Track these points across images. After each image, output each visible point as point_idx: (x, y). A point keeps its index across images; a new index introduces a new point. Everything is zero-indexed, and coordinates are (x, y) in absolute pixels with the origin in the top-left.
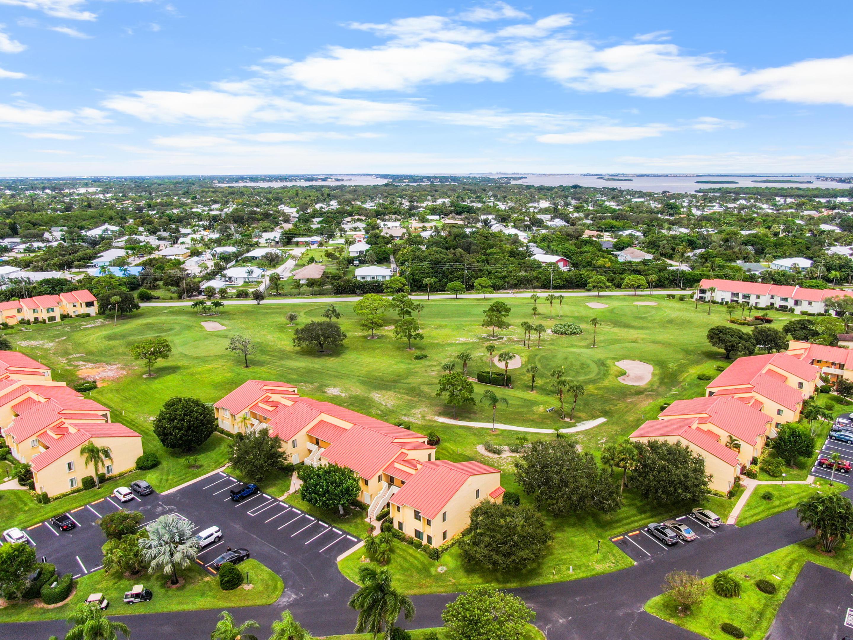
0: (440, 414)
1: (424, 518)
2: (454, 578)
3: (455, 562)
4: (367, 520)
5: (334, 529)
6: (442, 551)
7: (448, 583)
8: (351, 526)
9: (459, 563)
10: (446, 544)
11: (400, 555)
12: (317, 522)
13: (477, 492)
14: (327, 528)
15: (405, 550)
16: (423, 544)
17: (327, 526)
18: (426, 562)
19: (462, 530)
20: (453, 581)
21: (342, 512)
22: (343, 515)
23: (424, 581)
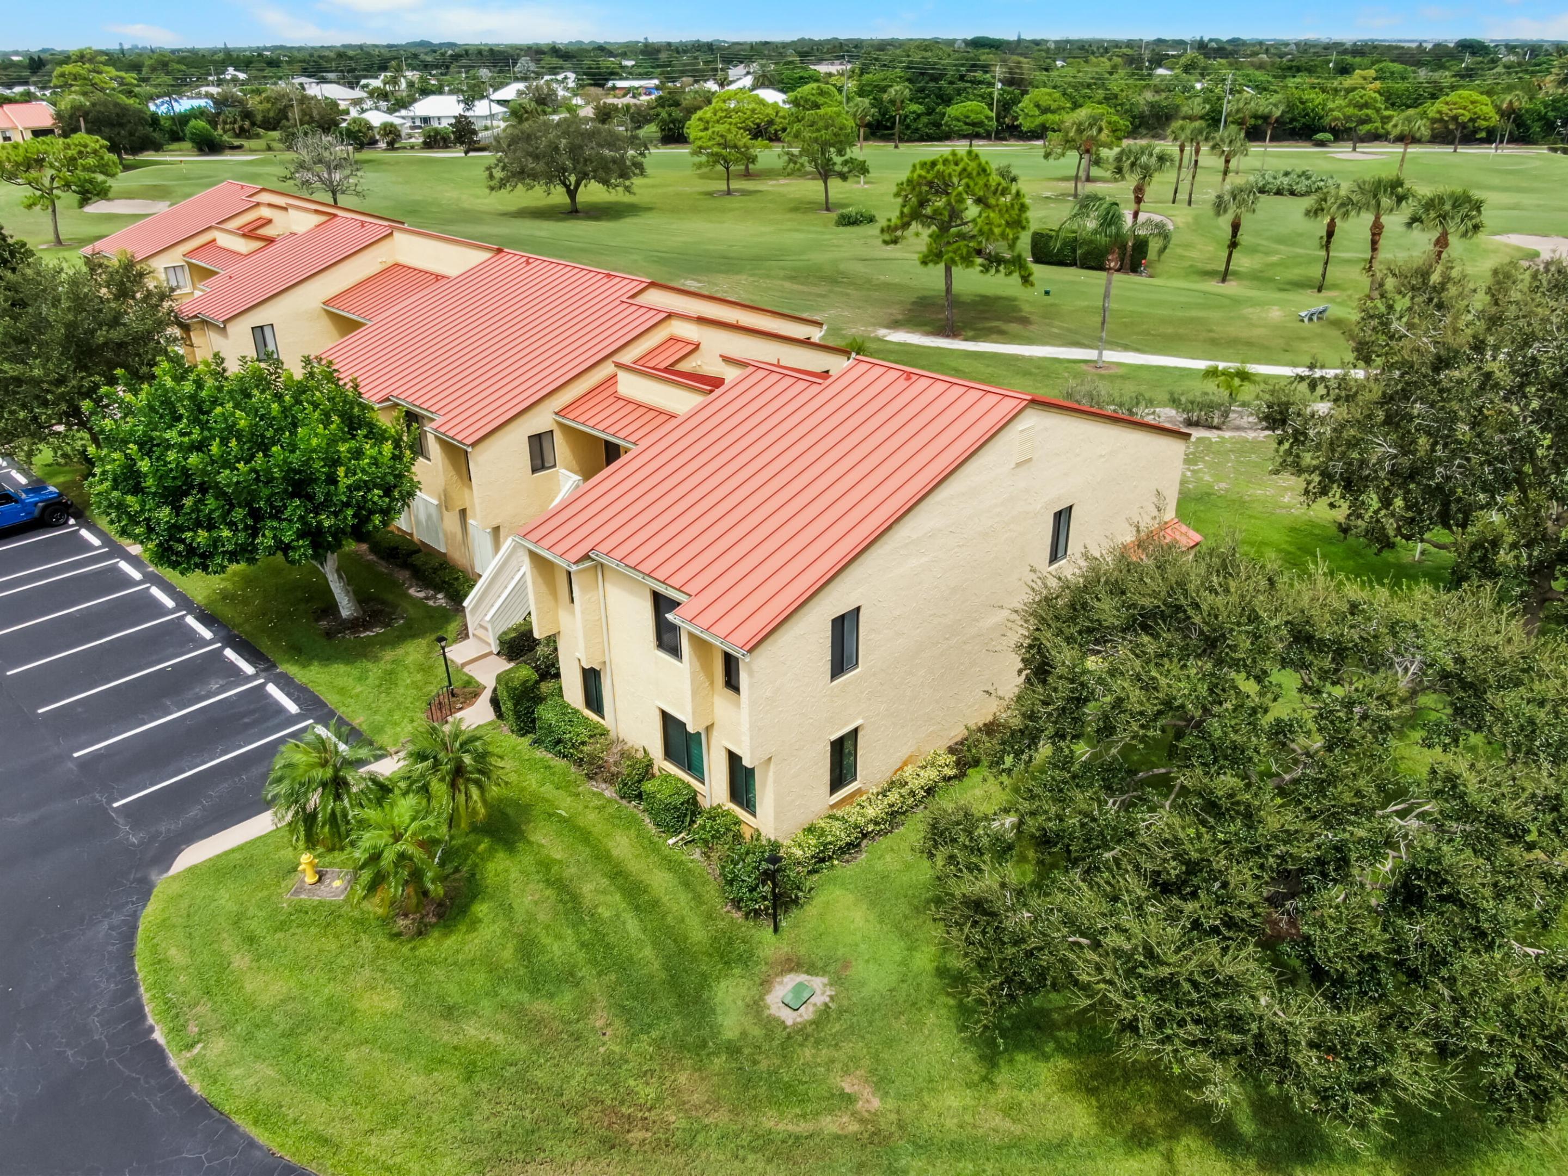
0: (895, 324)
1: (700, 645)
2: (881, 1083)
3: (897, 948)
4: (458, 653)
5: (272, 689)
6: (821, 859)
7: (830, 1125)
8: (361, 679)
9: (924, 960)
10: (852, 813)
11: (545, 865)
12: (219, 651)
13: (1062, 518)
14: (249, 679)
15: (585, 837)
16: (705, 803)
17: (249, 669)
18: (698, 933)
19: (957, 733)
20: (869, 1101)
21: (346, 608)
22: (355, 625)
23: (647, 1092)
